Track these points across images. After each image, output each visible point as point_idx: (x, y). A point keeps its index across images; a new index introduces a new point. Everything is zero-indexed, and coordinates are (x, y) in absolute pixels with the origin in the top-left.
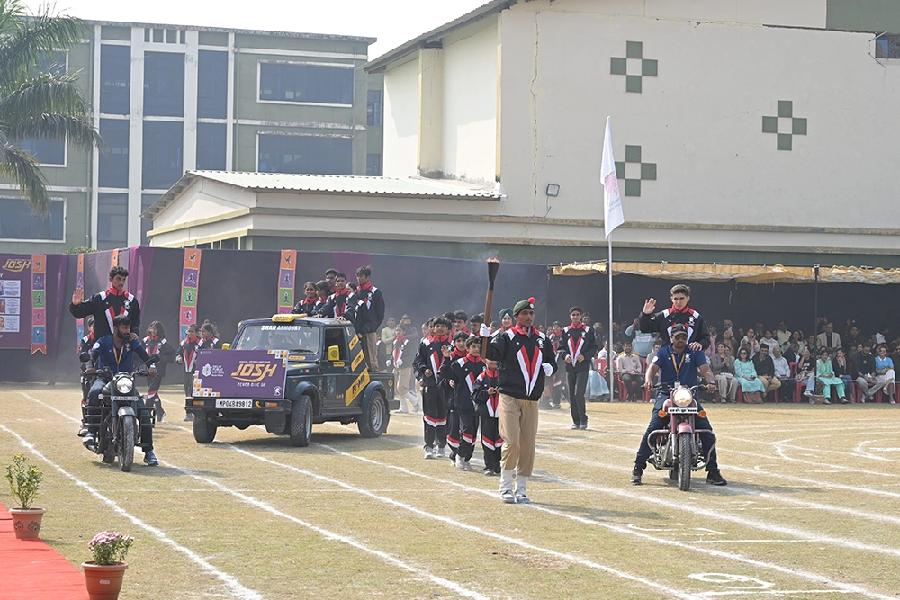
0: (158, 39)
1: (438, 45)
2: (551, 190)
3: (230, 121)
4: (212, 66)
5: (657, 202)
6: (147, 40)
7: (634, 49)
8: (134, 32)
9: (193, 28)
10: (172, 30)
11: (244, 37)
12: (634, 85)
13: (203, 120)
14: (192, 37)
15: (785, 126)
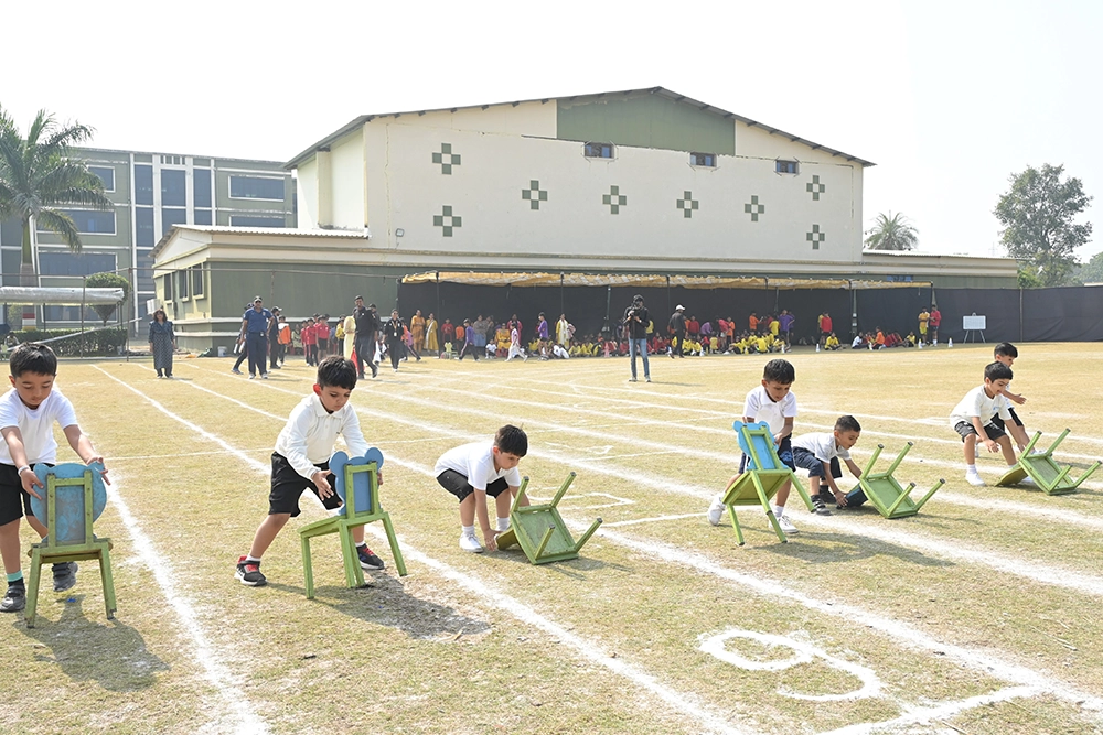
0: (169, 162)
1: (327, 149)
2: (399, 233)
3: (214, 209)
4: (202, 178)
5: (461, 241)
6: (162, 162)
7: (447, 148)
8: (154, 157)
9: (190, 156)
10: (177, 157)
11: (220, 162)
12: (447, 170)
13: (197, 208)
14: (189, 161)
15: (535, 195)
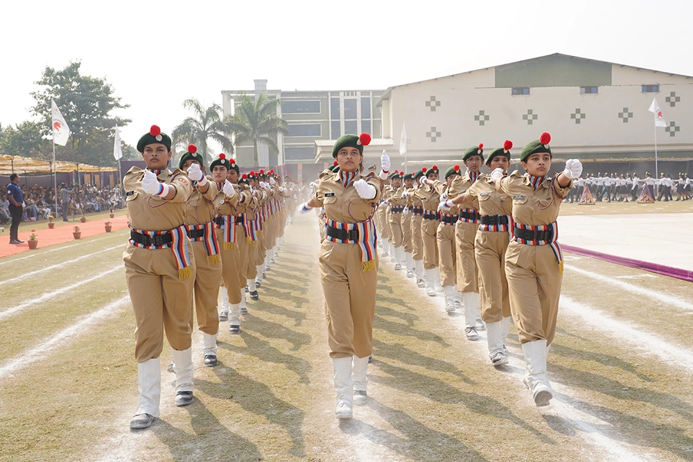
0: (348, 95)
3: (372, 119)
4: (365, 102)
5: (440, 144)
6: (345, 95)
7: (433, 98)
8: (341, 93)
9: (359, 91)
10: (352, 92)
11: (375, 92)
12: (433, 109)
13: (363, 120)
14: (359, 94)
15: (482, 118)
